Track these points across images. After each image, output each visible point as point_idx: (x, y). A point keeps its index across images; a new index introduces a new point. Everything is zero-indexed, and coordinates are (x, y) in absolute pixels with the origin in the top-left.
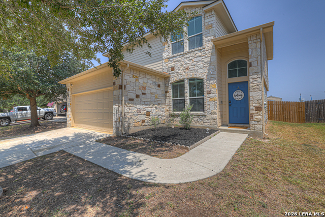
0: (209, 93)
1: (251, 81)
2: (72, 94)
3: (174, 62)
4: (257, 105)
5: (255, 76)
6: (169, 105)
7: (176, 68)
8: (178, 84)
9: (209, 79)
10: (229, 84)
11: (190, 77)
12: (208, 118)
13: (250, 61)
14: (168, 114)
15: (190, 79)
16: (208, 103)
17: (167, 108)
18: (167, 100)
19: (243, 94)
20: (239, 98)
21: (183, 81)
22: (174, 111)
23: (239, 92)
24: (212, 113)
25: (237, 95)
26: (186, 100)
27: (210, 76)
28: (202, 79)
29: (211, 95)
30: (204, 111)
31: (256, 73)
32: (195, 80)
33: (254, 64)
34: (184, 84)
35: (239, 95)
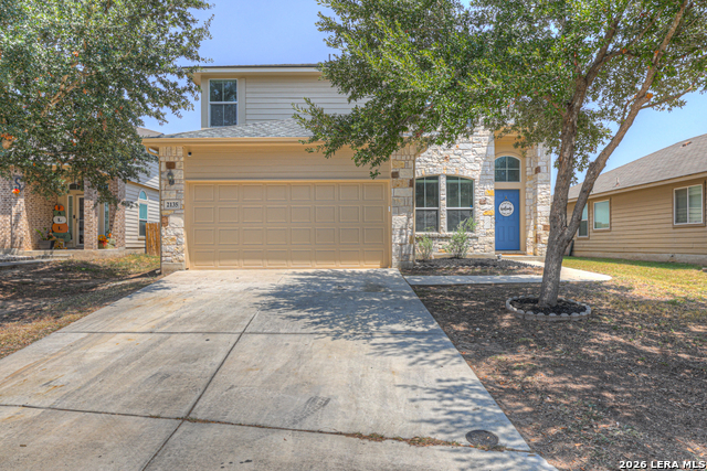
0: (483, 202)
1: (539, 191)
4: (545, 223)
5: (544, 186)
8: (425, 181)
9: (483, 181)
10: (495, 191)
11: (451, 173)
12: (480, 242)
13: (539, 164)
15: (448, 178)
16: (482, 218)
19: (512, 207)
20: (507, 213)
21: (436, 177)
22: (417, 231)
23: (508, 205)
24: (487, 234)
25: (505, 209)
26: (441, 212)
27: (485, 177)
28: (472, 180)
29: (486, 206)
30: (473, 231)
31: (545, 181)
32: (457, 178)
33: (544, 169)
34: (437, 184)
35: (507, 208)
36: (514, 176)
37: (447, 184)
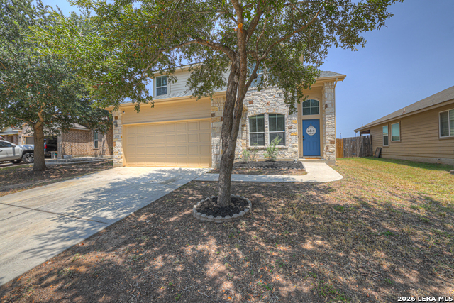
0: (290, 128)
1: (327, 119)
2: (123, 123)
3: (253, 95)
4: (331, 139)
5: (330, 116)
6: (247, 139)
7: (255, 102)
8: (256, 117)
9: (291, 115)
10: (303, 120)
11: (270, 112)
12: (289, 151)
13: (326, 102)
14: (246, 148)
15: (270, 114)
16: (290, 137)
17: (245, 142)
18: (244, 134)
19: (314, 130)
20: (311, 133)
21: (263, 115)
22: (251, 145)
23: (312, 128)
24: (293, 147)
26: (266, 134)
28: (284, 115)
29: (292, 130)
30: (284, 144)
31: (331, 113)
32: (275, 114)
33: (329, 106)
34: (264, 119)
35: (311, 131)
36: (316, 111)
37: (270, 119)
